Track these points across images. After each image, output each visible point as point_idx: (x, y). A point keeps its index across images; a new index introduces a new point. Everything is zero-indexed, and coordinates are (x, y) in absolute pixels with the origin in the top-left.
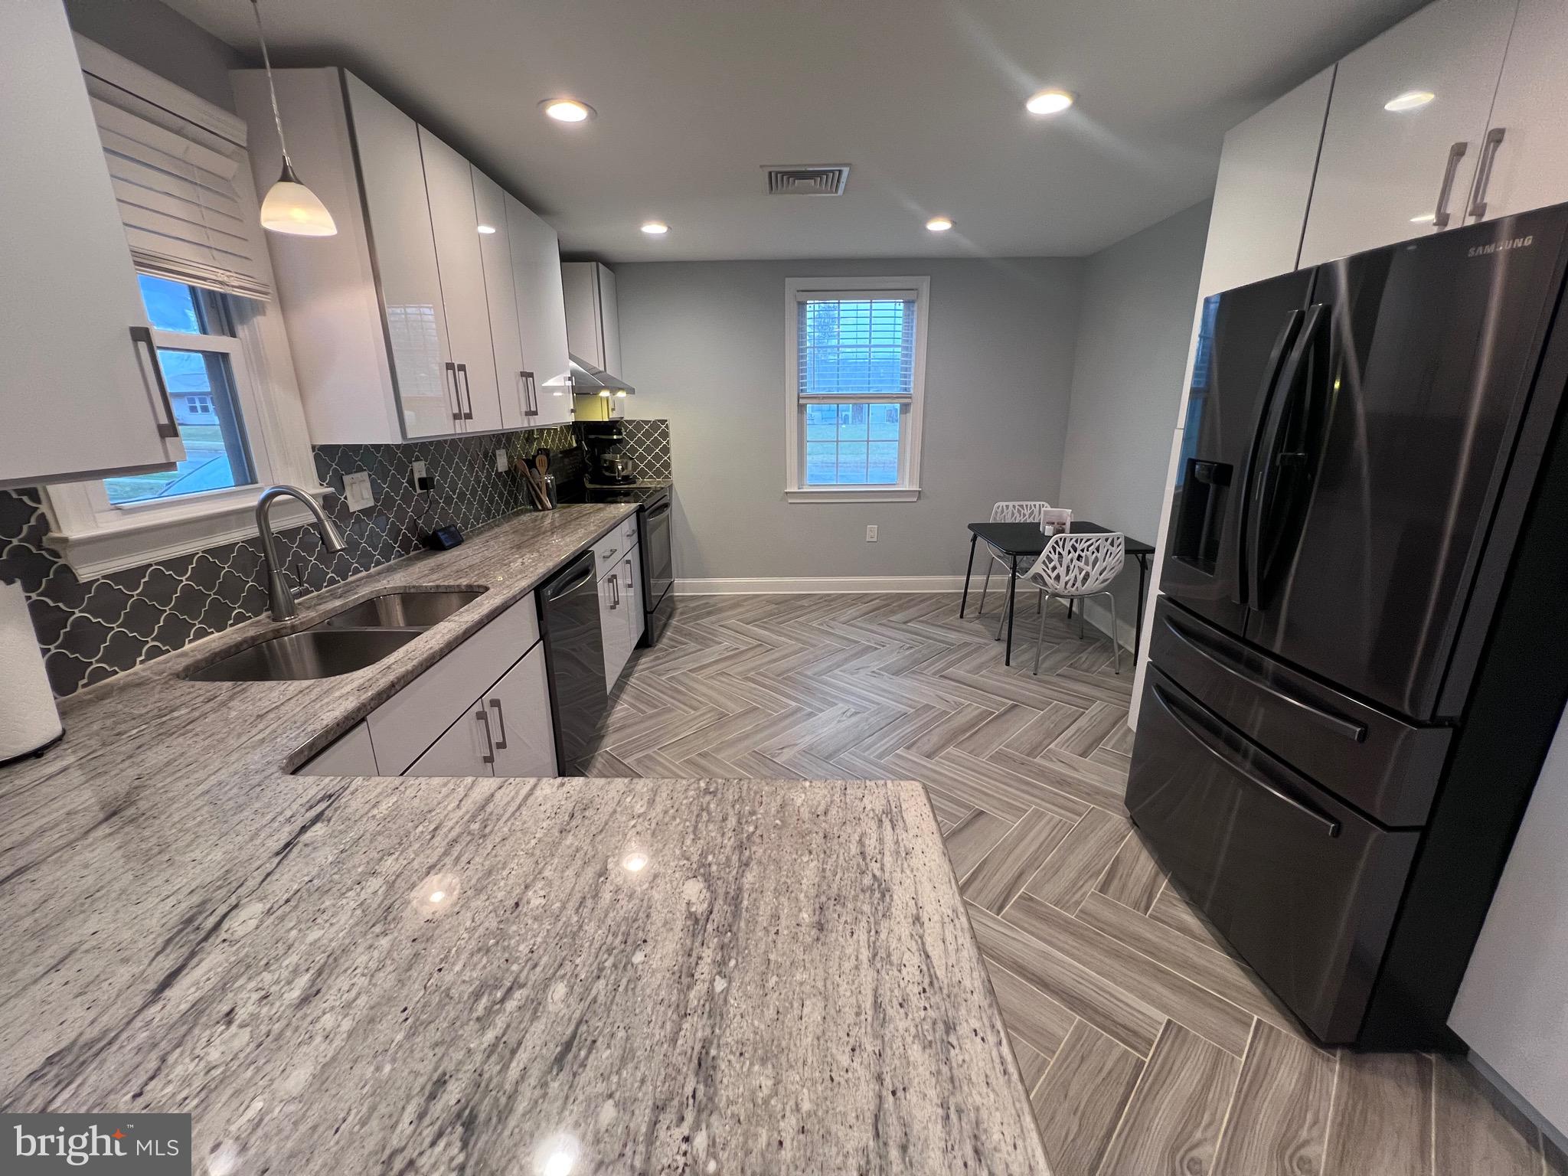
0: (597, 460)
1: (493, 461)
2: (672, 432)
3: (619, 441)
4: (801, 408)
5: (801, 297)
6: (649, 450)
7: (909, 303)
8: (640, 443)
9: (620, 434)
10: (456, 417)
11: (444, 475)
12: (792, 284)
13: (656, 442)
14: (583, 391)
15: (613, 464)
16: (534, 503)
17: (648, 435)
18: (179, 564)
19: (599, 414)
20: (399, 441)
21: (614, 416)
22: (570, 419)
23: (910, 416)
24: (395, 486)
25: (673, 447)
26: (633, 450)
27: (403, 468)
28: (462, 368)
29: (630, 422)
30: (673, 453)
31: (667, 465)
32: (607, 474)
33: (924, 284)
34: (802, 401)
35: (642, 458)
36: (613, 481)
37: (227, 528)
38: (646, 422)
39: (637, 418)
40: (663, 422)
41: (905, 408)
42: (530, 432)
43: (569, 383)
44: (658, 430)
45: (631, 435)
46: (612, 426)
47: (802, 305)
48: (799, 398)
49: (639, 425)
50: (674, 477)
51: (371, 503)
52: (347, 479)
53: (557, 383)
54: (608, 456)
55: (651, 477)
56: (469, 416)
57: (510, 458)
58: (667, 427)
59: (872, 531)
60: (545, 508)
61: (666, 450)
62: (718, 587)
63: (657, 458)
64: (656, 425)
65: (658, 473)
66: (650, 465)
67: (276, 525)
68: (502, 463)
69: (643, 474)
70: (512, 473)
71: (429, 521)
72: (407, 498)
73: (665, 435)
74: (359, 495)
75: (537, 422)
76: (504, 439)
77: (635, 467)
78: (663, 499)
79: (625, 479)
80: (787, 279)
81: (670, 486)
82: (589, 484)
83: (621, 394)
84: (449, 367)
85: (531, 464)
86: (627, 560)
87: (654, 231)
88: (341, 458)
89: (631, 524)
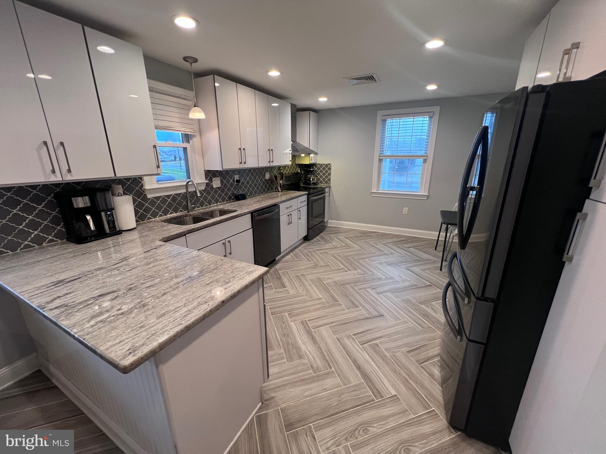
0: (306, 177)
2: (332, 168)
3: (313, 171)
4: (380, 160)
5: (384, 118)
6: (324, 174)
7: (431, 118)
8: (321, 171)
9: (313, 168)
10: (241, 163)
12: (380, 113)
13: (327, 171)
15: (310, 178)
16: (276, 190)
17: (324, 169)
18: (167, 196)
19: (306, 161)
20: (221, 169)
21: (312, 162)
22: (290, 163)
23: (426, 164)
24: (228, 182)
25: (332, 173)
26: (319, 174)
28: (244, 149)
29: (319, 164)
30: (332, 176)
31: (329, 180)
32: (308, 182)
33: (437, 109)
34: (380, 158)
35: (321, 177)
36: (309, 184)
38: (324, 164)
39: (321, 163)
40: (329, 164)
41: (425, 161)
42: (279, 167)
44: (328, 167)
45: (319, 169)
46: (313, 165)
47: (384, 121)
48: (379, 156)
49: (321, 165)
50: (332, 184)
51: (220, 185)
52: (214, 179)
53: (288, 151)
54: (309, 176)
55: (324, 184)
56: (245, 163)
58: (330, 166)
59: (405, 211)
60: (279, 191)
61: (330, 174)
62: (343, 225)
63: (326, 177)
64: (327, 165)
65: (326, 182)
66: (324, 179)
68: (268, 177)
69: (321, 182)
70: (271, 179)
72: (231, 185)
73: (330, 169)
74: (217, 183)
76: (269, 169)
77: (318, 179)
78: (322, 191)
79: (314, 184)
80: (378, 111)
81: (330, 187)
82: (302, 185)
83: (312, 155)
84: (240, 149)
85: (276, 177)
86: (300, 210)
87: (323, 99)
88: (212, 173)
89: (304, 198)
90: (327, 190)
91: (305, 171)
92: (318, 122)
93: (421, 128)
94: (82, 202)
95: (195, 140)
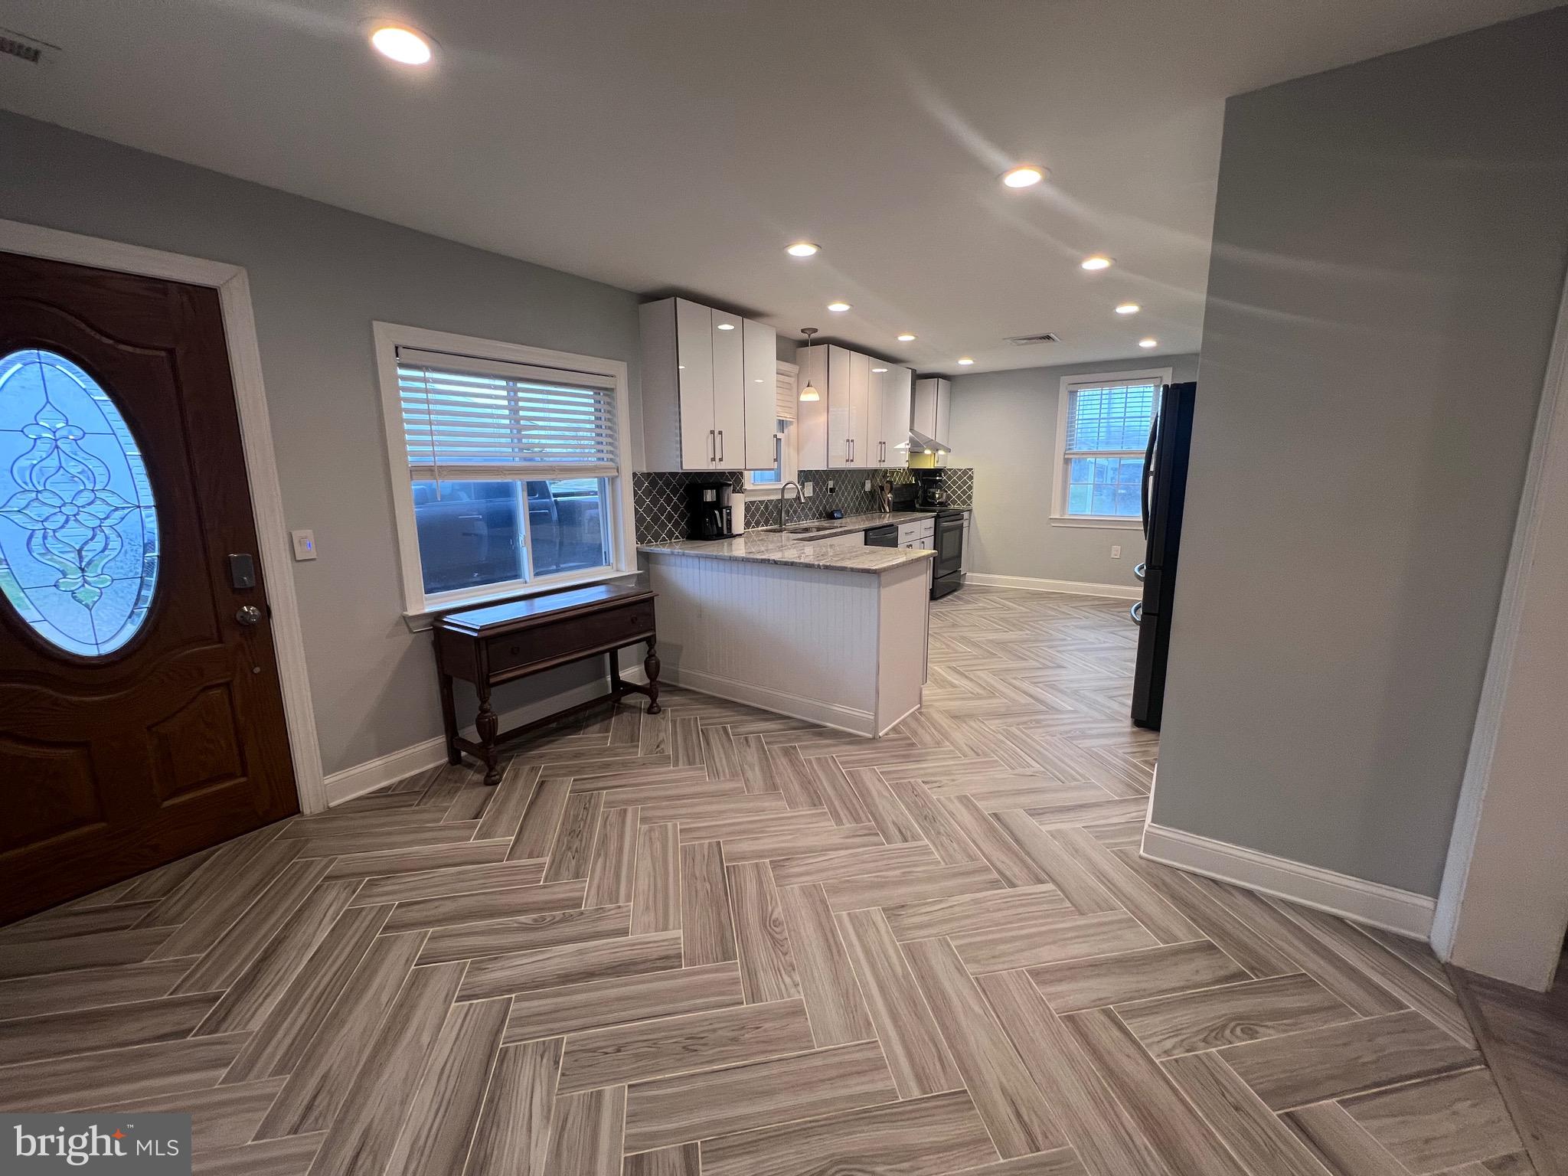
0: (925, 492)
1: (863, 485)
2: (976, 476)
3: (940, 481)
4: (1067, 461)
5: (1072, 388)
6: (959, 487)
7: (1157, 387)
8: (955, 482)
9: (941, 476)
10: (847, 461)
11: (840, 488)
12: (1065, 380)
13: (965, 483)
14: (915, 452)
15: (934, 494)
16: (881, 509)
17: (960, 478)
18: (761, 502)
19: (929, 464)
20: (826, 469)
21: (938, 465)
22: (906, 465)
24: (821, 489)
25: (975, 485)
26: (950, 487)
27: (825, 483)
28: (852, 441)
29: (950, 470)
30: (974, 490)
31: (970, 497)
32: (931, 499)
33: (1168, 373)
34: (1067, 457)
35: (954, 492)
36: (933, 505)
37: (770, 494)
38: (960, 470)
39: (953, 468)
40: (970, 470)
42: (886, 471)
43: (908, 447)
44: (967, 474)
45: (950, 478)
46: (938, 471)
47: (1073, 393)
48: (1065, 454)
49: (955, 472)
50: (974, 505)
51: (811, 495)
52: (805, 484)
53: (903, 446)
54: (932, 490)
55: (959, 504)
56: (852, 461)
57: (872, 486)
58: (973, 473)
59: (1116, 551)
60: (885, 511)
61: (970, 488)
62: (995, 581)
63: (964, 493)
64: (965, 472)
65: (964, 502)
66: (959, 497)
67: (787, 496)
68: (868, 487)
69: (954, 502)
70: (872, 493)
71: (831, 507)
72: (824, 496)
73: (971, 478)
74: (809, 490)
75: (884, 466)
76: (873, 473)
77: (949, 497)
78: (957, 515)
79: (941, 504)
80: (1063, 378)
81: (970, 511)
82: (917, 506)
83: (941, 453)
84: (848, 441)
85: (882, 488)
86: (923, 542)
87: (965, 363)
88: (805, 476)
89: (930, 523)
90: (966, 515)
91: (923, 482)
92: (951, 396)
93: (1140, 404)
94: (709, 496)
95: (792, 430)
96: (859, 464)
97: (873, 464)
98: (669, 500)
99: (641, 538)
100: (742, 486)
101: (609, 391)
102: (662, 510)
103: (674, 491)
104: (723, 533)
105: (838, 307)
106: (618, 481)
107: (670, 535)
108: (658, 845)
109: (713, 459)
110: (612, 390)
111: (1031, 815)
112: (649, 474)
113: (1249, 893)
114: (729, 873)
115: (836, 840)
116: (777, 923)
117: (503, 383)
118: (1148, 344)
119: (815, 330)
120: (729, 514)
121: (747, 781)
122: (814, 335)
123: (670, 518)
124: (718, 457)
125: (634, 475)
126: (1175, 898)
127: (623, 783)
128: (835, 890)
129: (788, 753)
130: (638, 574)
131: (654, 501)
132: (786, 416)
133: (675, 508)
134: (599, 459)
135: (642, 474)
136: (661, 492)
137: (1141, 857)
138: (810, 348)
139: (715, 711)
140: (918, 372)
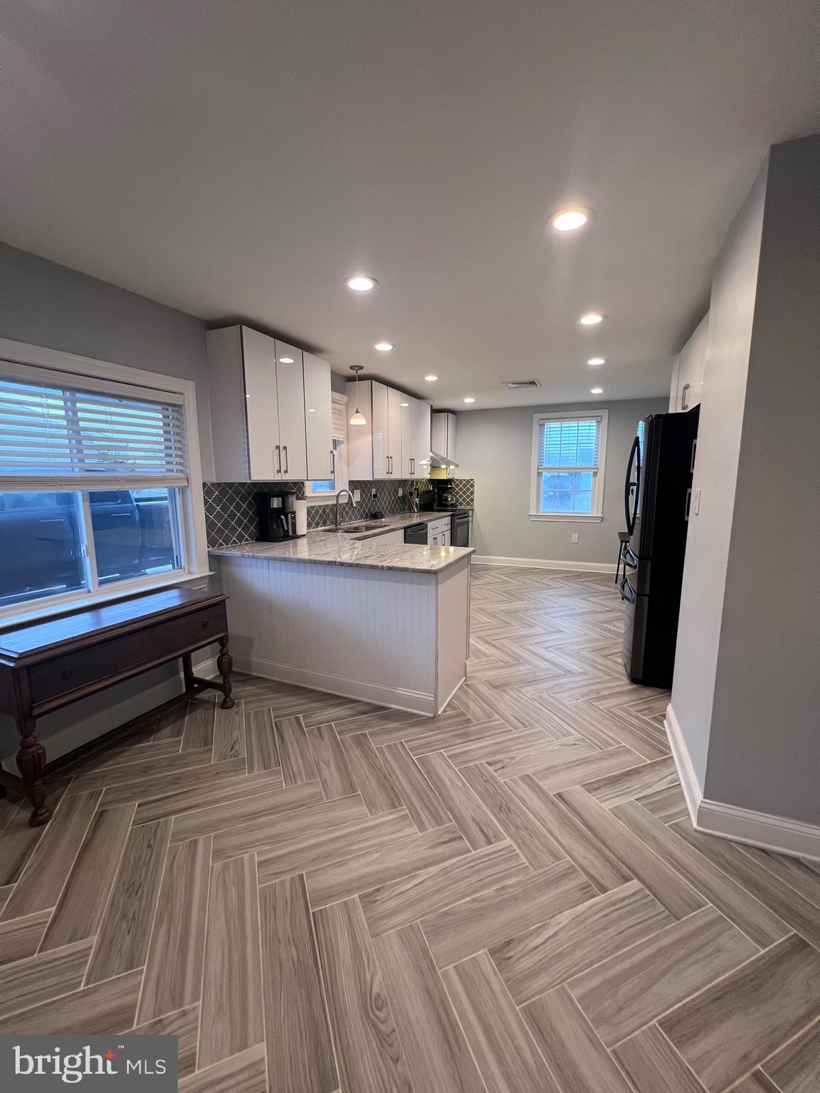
0: (440, 497)
1: (397, 492)
2: (476, 485)
3: (451, 488)
4: (539, 474)
5: (541, 422)
6: (464, 493)
7: (598, 422)
8: (461, 489)
9: (451, 484)
10: (388, 473)
11: (381, 494)
12: (536, 416)
13: (468, 489)
14: (434, 466)
15: (447, 498)
16: (410, 510)
17: (465, 486)
18: (320, 507)
19: (442, 476)
20: (371, 479)
21: (450, 477)
22: (428, 477)
23: (597, 478)
24: (366, 496)
25: (475, 492)
26: (457, 493)
27: (369, 491)
28: (391, 458)
29: (457, 480)
30: (475, 495)
31: (472, 500)
32: (444, 501)
33: (605, 413)
34: (539, 471)
35: (461, 496)
36: (447, 506)
37: (327, 500)
38: (464, 480)
39: (460, 478)
40: (472, 480)
41: (595, 474)
42: (413, 481)
43: (429, 463)
44: (470, 483)
45: (457, 486)
46: (449, 481)
47: (542, 426)
48: (538, 469)
49: (461, 481)
50: (475, 506)
51: (359, 500)
52: (355, 491)
53: (426, 462)
54: (445, 495)
55: (465, 505)
56: (391, 473)
57: (403, 492)
58: (473, 482)
59: (575, 538)
60: (414, 512)
61: (472, 493)
63: (468, 496)
64: (468, 482)
65: (468, 504)
66: (464, 500)
67: (340, 502)
68: (400, 493)
69: (461, 504)
70: (404, 497)
71: (374, 510)
72: (369, 500)
73: (472, 486)
74: (357, 497)
75: (415, 477)
76: (403, 483)
77: (457, 500)
78: (465, 514)
79: (452, 505)
80: (535, 415)
81: (473, 510)
82: (435, 507)
83: (452, 467)
84: (388, 457)
85: (411, 494)
86: (444, 535)
87: (469, 401)
88: (354, 485)
89: (448, 520)
90: (470, 512)
91: (438, 489)
92: (457, 428)
93: (588, 434)
94: (276, 503)
95: (343, 447)
96: (396, 476)
97: (406, 476)
98: (238, 507)
99: (212, 542)
100: (304, 493)
101: (178, 408)
102: (232, 516)
103: (243, 499)
104: (289, 535)
105: (384, 347)
106: (189, 491)
107: (240, 538)
108: (233, 891)
109: (279, 471)
110: (180, 406)
111: (589, 791)
112: (219, 484)
113: (795, 860)
114: (316, 923)
115: (423, 852)
116: (379, 1003)
117: (60, 393)
118: (597, 391)
119: (361, 368)
120: (294, 518)
121: (324, 782)
122: (360, 372)
123: (239, 523)
124: (283, 469)
125: (204, 485)
126: (745, 880)
127: (193, 803)
128: (436, 931)
129: (360, 741)
130: (210, 576)
131: (224, 509)
132: (339, 436)
133: (244, 514)
134: (168, 470)
135: (212, 484)
136: (231, 500)
137: (696, 831)
138: (357, 383)
139: (289, 700)
140: (434, 408)
